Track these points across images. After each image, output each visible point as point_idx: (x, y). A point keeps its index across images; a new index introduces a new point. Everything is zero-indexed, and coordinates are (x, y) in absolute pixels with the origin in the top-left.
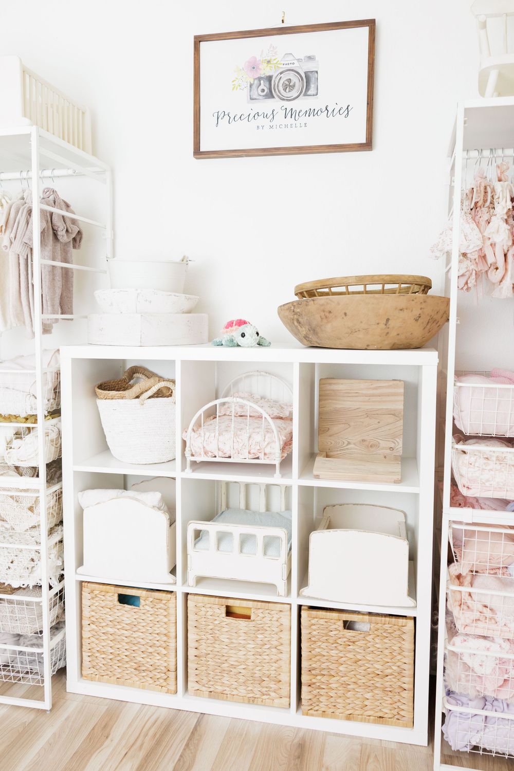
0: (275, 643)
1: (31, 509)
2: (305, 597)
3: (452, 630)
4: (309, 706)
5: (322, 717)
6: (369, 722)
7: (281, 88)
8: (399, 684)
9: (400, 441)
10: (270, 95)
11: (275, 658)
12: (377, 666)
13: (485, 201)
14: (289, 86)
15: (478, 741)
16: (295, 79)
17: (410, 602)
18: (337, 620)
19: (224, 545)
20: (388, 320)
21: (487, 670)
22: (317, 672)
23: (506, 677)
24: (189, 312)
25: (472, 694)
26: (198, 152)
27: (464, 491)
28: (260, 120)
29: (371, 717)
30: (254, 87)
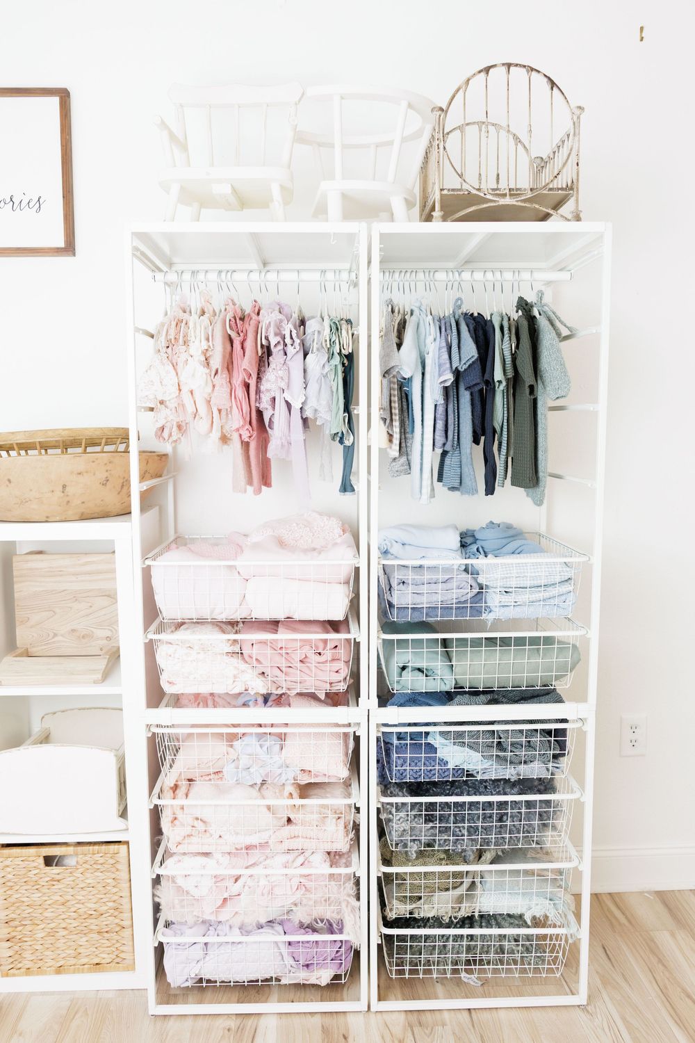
4: (9, 964)
5: (26, 975)
6: (83, 972)
8: (117, 921)
12: (90, 905)
15: (197, 972)
17: (120, 823)
18: (36, 856)
20: (64, 487)
21: (203, 891)
22: (16, 923)
23: (226, 895)
25: (191, 920)
27: (168, 689)
29: (86, 966)
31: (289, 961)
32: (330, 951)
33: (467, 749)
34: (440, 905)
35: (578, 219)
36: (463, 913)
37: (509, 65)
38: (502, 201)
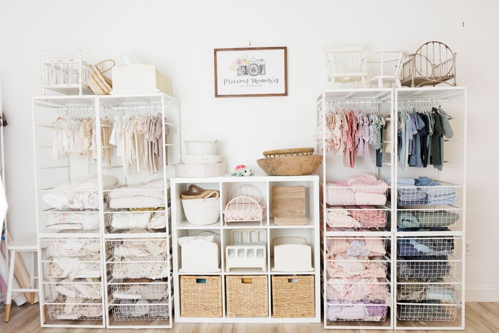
0: (262, 291)
1: (160, 246)
2: (273, 271)
3: (328, 278)
4: (276, 314)
5: (281, 318)
6: (299, 317)
7: (250, 71)
8: (309, 301)
9: (304, 210)
10: (246, 73)
11: (262, 297)
12: (301, 295)
13: (333, 121)
14: (253, 70)
15: (338, 316)
16: (256, 68)
17: (313, 269)
18: (286, 279)
19: (240, 255)
20: (301, 165)
21: (341, 289)
22: (279, 300)
23: (347, 291)
24: (219, 163)
25: (336, 299)
26: (217, 95)
27: (330, 226)
28: (242, 83)
29: (300, 315)
30: (240, 70)
31: (367, 313)
32: (381, 309)
33: (424, 245)
34: (415, 296)
35: (456, 85)
36: (423, 299)
37: (434, 42)
38: (432, 81)
